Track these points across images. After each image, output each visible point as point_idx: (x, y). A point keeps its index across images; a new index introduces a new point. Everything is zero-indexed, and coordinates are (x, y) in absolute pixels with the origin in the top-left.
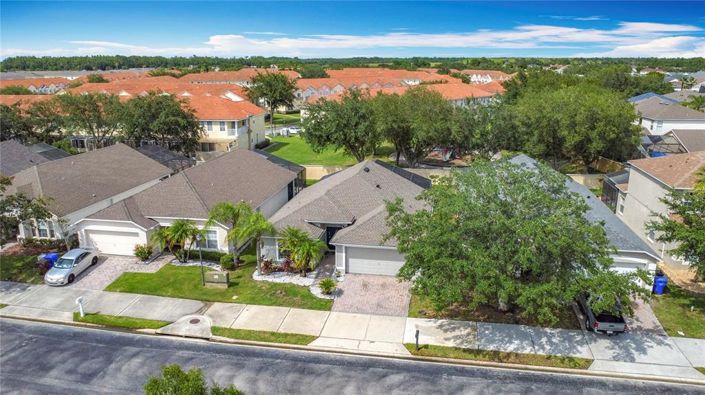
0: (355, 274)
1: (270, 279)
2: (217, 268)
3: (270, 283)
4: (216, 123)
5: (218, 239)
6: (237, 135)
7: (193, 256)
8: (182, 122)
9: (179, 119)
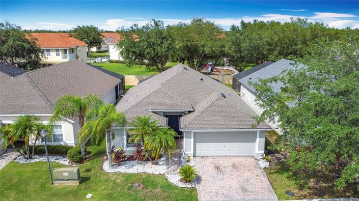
0: (203, 157)
1: (123, 169)
2: (65, 161)
3: (124, 175)
4: (53, 50)
5: (63, 133)
6: (68, 59)
7: (39, 151)
8: (27, 46)
9: (24, 44)
